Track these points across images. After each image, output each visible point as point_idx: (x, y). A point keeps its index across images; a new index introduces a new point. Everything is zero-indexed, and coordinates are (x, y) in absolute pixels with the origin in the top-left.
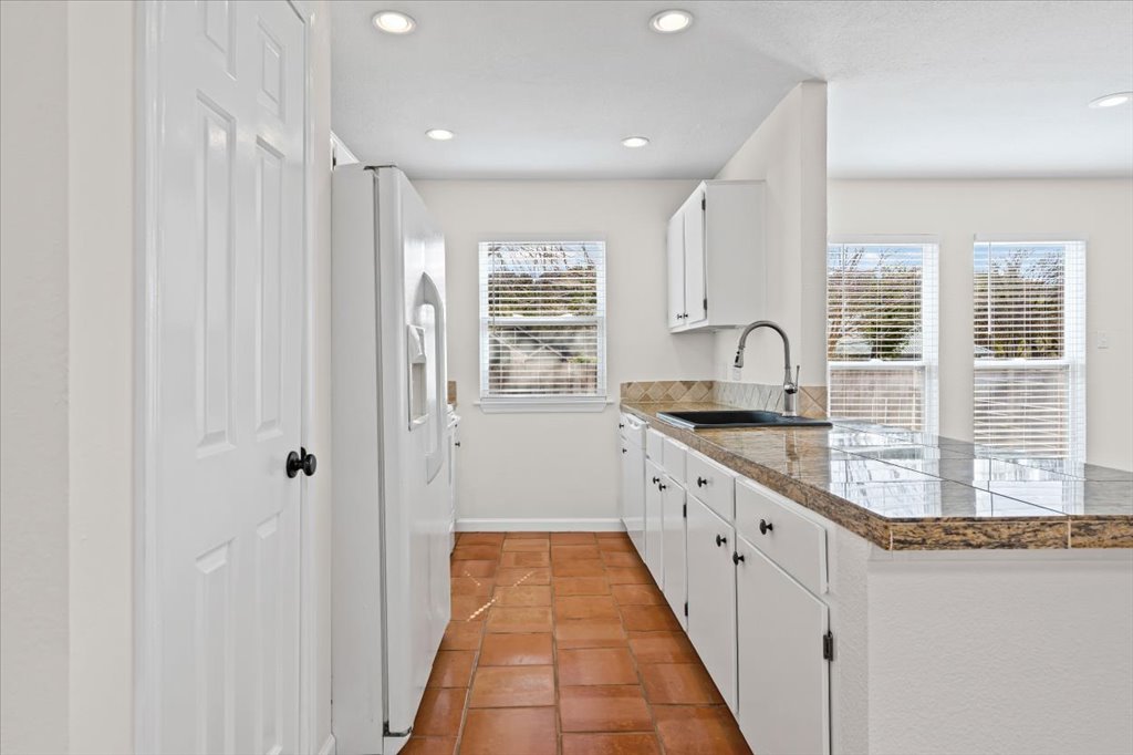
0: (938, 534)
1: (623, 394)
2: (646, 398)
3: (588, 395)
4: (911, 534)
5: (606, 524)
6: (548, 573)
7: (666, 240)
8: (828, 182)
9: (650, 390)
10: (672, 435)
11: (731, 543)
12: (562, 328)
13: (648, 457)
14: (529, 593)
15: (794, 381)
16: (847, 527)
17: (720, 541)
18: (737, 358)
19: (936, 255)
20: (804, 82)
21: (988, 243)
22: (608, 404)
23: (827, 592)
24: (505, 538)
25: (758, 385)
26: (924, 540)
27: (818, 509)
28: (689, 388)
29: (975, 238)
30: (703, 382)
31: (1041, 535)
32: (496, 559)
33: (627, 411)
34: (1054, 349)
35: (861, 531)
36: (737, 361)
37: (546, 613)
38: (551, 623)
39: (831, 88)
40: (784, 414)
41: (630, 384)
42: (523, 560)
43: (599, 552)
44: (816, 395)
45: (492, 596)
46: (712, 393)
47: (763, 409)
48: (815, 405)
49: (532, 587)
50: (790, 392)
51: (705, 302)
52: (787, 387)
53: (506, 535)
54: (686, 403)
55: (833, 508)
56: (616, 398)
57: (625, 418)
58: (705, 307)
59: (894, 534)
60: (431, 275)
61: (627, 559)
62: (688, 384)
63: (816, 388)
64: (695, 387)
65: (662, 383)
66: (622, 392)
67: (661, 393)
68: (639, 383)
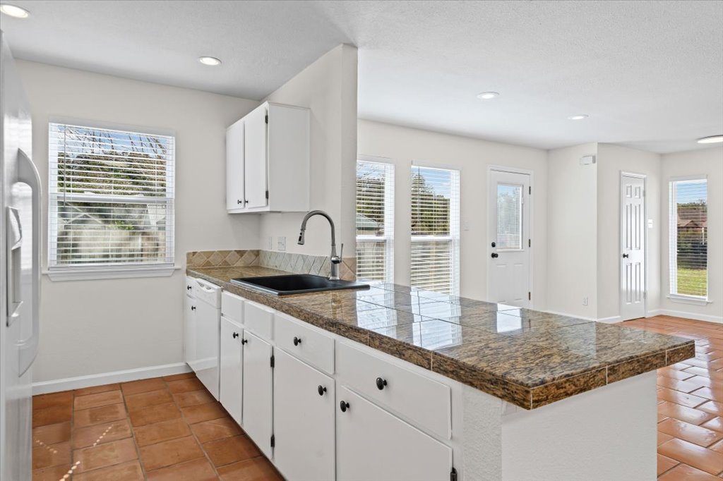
0: (553, 390)
1: (189, 261)
2: (208, 263)
3: (158, 262)
4: (541, 394)
5: (173, 368)
6: (127, 425)
7: (225, 142)
8: (358, 120)
9: (211, 258)
10: (253, 299)
11: (331, 391)
12: (134, 206)
13: (222, 315)
14: (112, 450)
15: (338, 254)
16: (481, 389)
17: (322, 391)
18: (300, 238)
19: (393, 171)
20: (344, 44)
21: (418, 167)
22: (176, 270)
23: (452, 438)
24: (74, 396)
25: (303, 256)
26: (547, 397)
27: (445, 372)
28: (242, 256)
29: (412, 164)
30: (252, 251)
31: (596, 378)
32: (68, 419)
33: (194, 276)
34: (445, 231)
35: (499, 393)
36: (300, 240)
37: (135, 467)
38: (142, 477)
39: (360, 52)
40: (331, 278)
41: (194, 253)
42: (97, 416)
43: (171, 396)
44: (349, 264)
45: (72, 463)
46: (259, 259)
47: (306, 273)
48: (350, 271)
49: (114, 444)
50: (335, 262)
51: (267, 193)
52: (334, 259)
53: (76, 393)
54: (239, 267)
55: (462, 372)
56: (182, 264)
57: (192, 281)
58: (267, 197)
59: (533, 396)
60: (25, 151)
61: (198, 397)
62: (241, 253)
63: (349, 259)
64: (246, 254)
65: (220, 252)
66: (188, 260)
67: (220, 260)
68: (202, 252)
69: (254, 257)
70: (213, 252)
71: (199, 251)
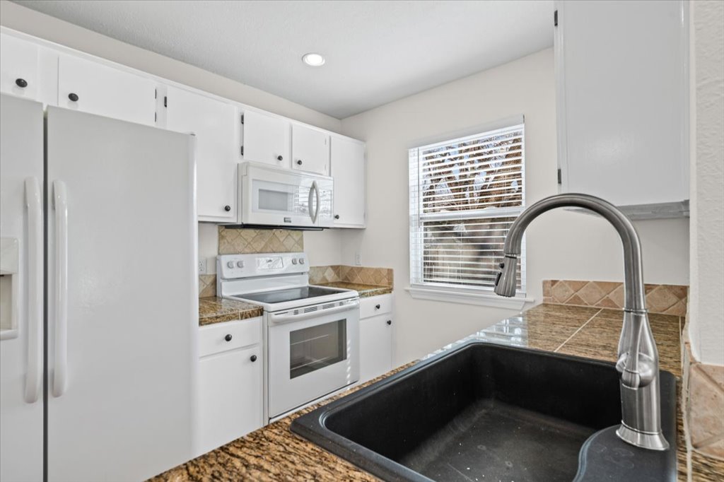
1: (546, 293)
2: (577, 299)
9: (582, 291)
22: (526, 302)
41: (554, 282)
56: (537, 296)
64: (653, 291)
65: (600, 284)
66: (544, 291)
67: (597, 296)
68: (566, 281)
69: (675, 299)
70: (585, 283)
71: (561, 280)
